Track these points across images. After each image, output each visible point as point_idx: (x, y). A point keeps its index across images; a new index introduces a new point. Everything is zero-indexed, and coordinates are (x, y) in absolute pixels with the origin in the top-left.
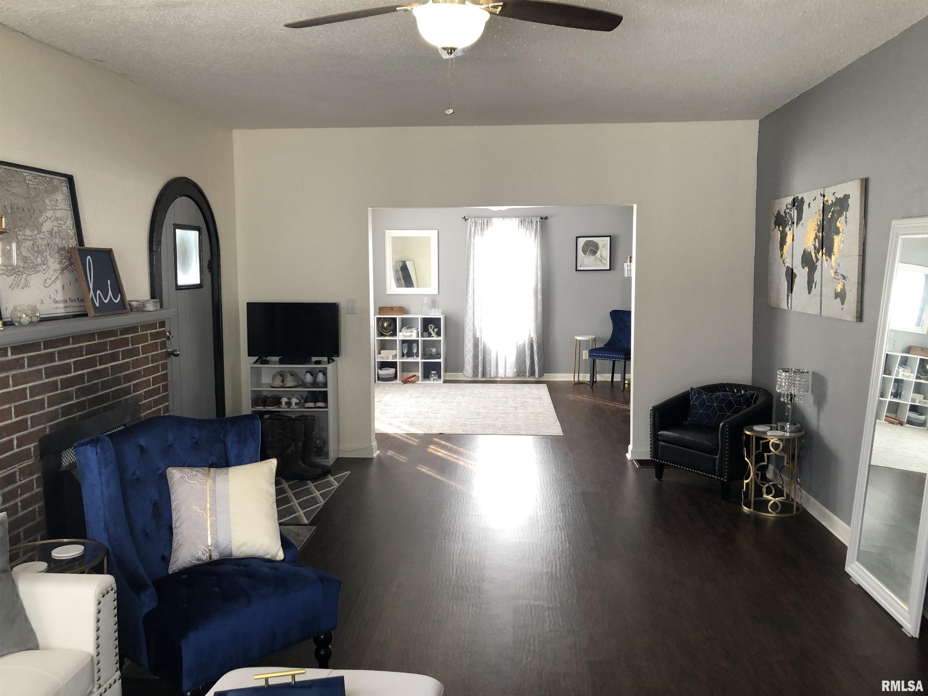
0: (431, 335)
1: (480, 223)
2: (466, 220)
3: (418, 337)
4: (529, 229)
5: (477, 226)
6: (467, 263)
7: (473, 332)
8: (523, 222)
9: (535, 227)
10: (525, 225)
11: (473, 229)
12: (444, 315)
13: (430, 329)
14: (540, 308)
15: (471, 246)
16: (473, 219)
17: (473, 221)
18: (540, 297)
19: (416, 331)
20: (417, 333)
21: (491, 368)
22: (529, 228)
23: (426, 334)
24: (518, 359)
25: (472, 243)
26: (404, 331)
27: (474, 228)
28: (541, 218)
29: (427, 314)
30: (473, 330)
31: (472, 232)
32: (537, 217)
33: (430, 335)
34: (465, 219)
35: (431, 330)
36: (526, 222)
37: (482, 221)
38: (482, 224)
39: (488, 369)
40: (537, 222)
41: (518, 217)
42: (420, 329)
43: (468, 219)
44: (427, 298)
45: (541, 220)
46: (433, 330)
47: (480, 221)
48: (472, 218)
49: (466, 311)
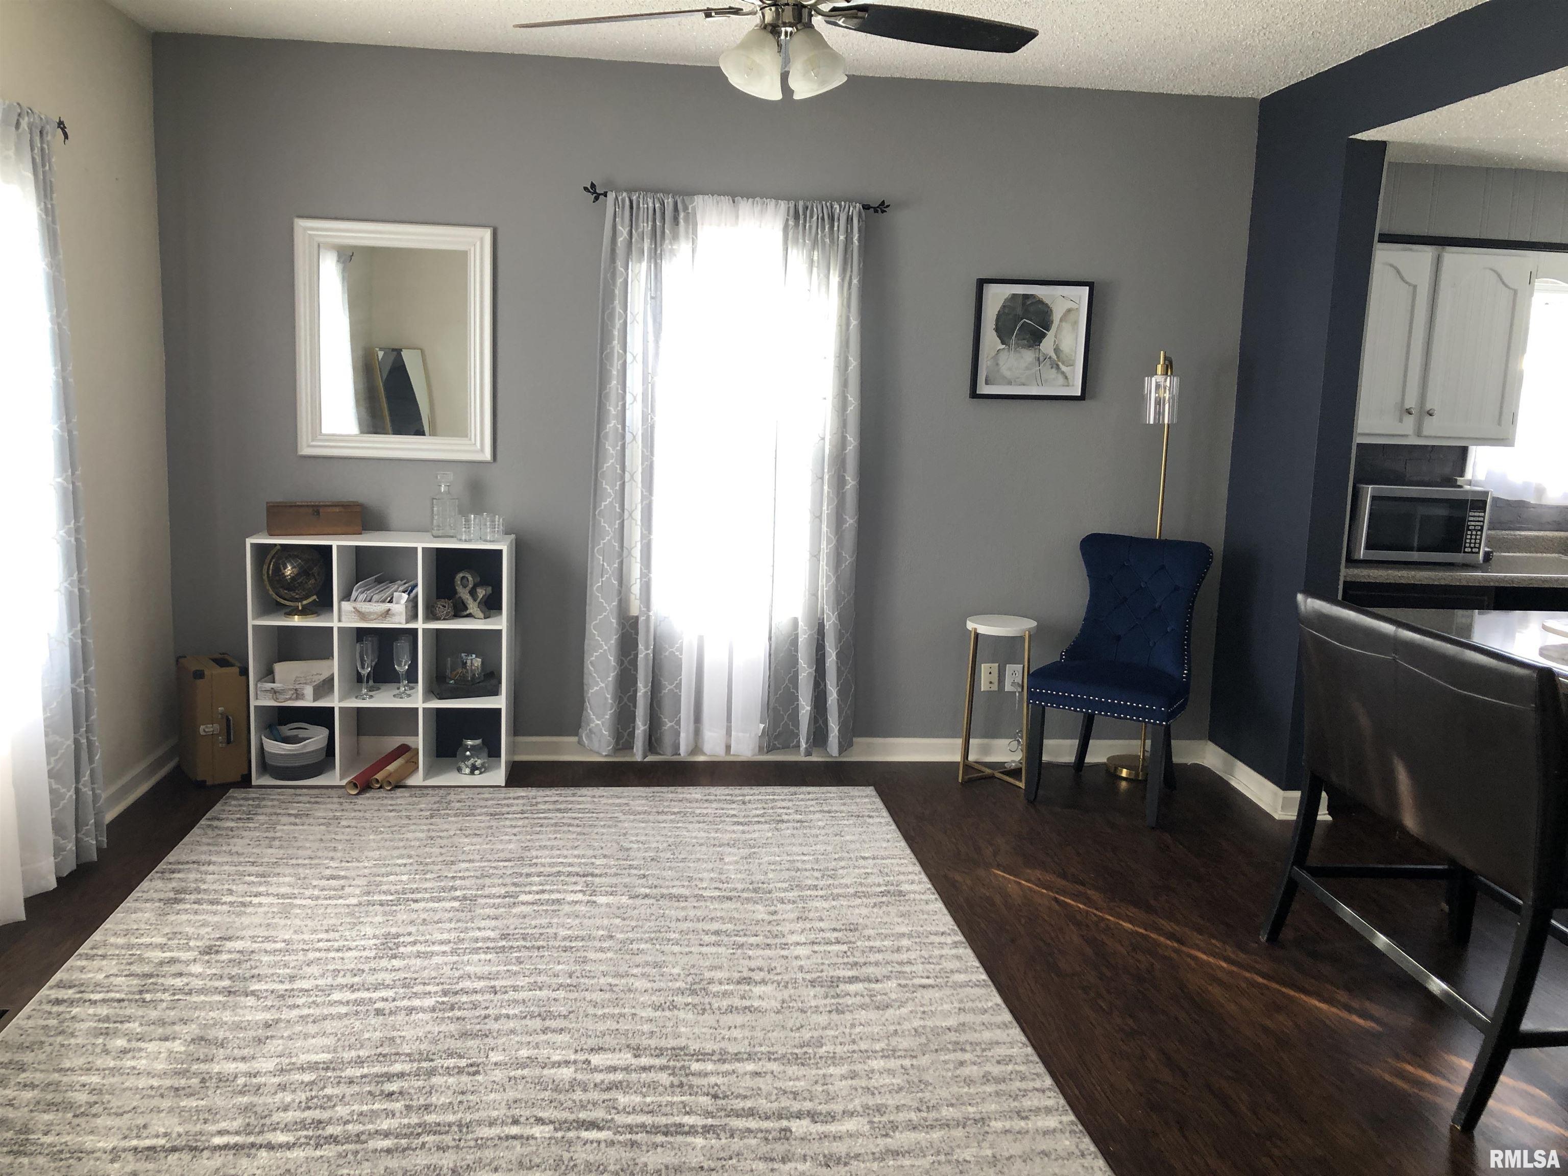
0: (466, 608)
1: (651, 211)
2: (596, 199)
3: (415, 617)
4: (824, 242)
5: (637, 219)
6: (602, 353)
7: (620, 601)
8: (802, 217)
9: (842, 238)
10: (810, 227)
11: (623, 231)
12: (513, 536)
13: (460, 589)
14: (850, 521)
15: (617, 292)
16: (625, 194)
17: (623, 201)
18: (851, 482)
19: (405, 596)
20: (410, 604)
21: (678, 723)
22: (823, 237)
23: (443, 606)
24: (772, 690)
25: (619, 281)
26: (362, 597)
27: (628, 229)
28: (866, 207)
29: (452, 532)
30: (620, 592)
31: (620, 240)
32: (850, 201)
33: (459, 611)
34: (595, 193)
35: (464, 594)
36: (812, 217)
37: (657, 205)
38: (659, 215)
39: (668, 724)
40: (849, 220)
41: (787, 199)
42: (420, 589)
43: (605, 195)
44: (451, 476)
45: (863, 214)
46: (473, 593)
47: (651, 205)
48: (618, 191)
49: (594, 525)
